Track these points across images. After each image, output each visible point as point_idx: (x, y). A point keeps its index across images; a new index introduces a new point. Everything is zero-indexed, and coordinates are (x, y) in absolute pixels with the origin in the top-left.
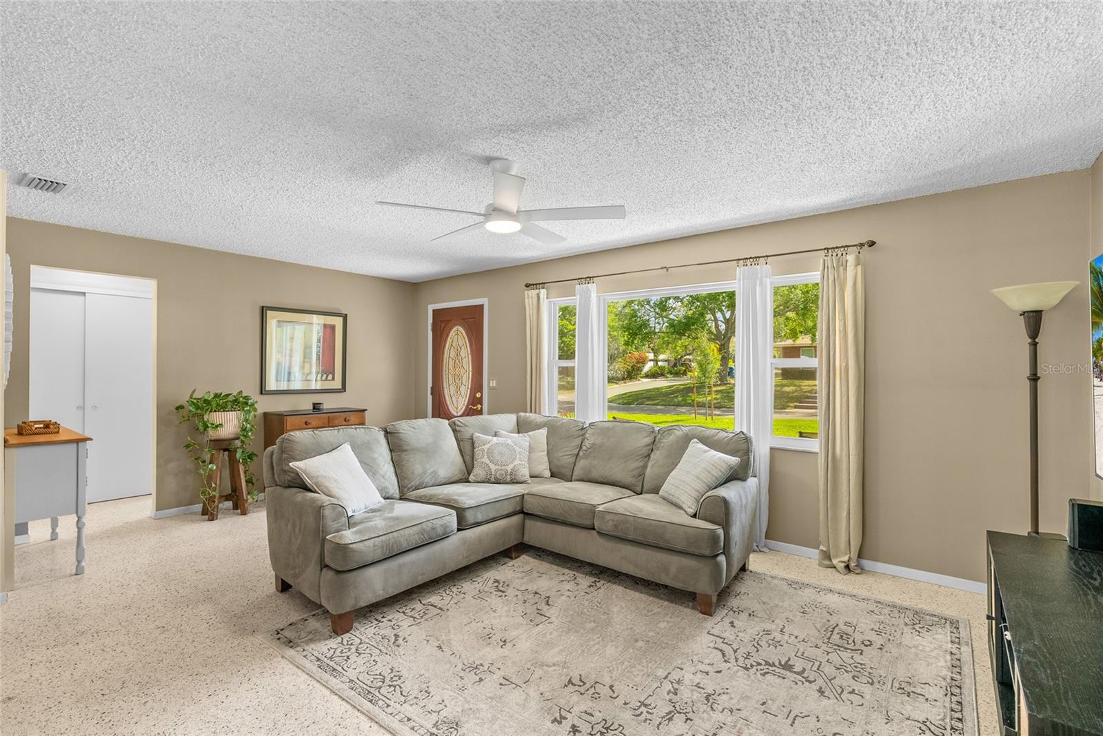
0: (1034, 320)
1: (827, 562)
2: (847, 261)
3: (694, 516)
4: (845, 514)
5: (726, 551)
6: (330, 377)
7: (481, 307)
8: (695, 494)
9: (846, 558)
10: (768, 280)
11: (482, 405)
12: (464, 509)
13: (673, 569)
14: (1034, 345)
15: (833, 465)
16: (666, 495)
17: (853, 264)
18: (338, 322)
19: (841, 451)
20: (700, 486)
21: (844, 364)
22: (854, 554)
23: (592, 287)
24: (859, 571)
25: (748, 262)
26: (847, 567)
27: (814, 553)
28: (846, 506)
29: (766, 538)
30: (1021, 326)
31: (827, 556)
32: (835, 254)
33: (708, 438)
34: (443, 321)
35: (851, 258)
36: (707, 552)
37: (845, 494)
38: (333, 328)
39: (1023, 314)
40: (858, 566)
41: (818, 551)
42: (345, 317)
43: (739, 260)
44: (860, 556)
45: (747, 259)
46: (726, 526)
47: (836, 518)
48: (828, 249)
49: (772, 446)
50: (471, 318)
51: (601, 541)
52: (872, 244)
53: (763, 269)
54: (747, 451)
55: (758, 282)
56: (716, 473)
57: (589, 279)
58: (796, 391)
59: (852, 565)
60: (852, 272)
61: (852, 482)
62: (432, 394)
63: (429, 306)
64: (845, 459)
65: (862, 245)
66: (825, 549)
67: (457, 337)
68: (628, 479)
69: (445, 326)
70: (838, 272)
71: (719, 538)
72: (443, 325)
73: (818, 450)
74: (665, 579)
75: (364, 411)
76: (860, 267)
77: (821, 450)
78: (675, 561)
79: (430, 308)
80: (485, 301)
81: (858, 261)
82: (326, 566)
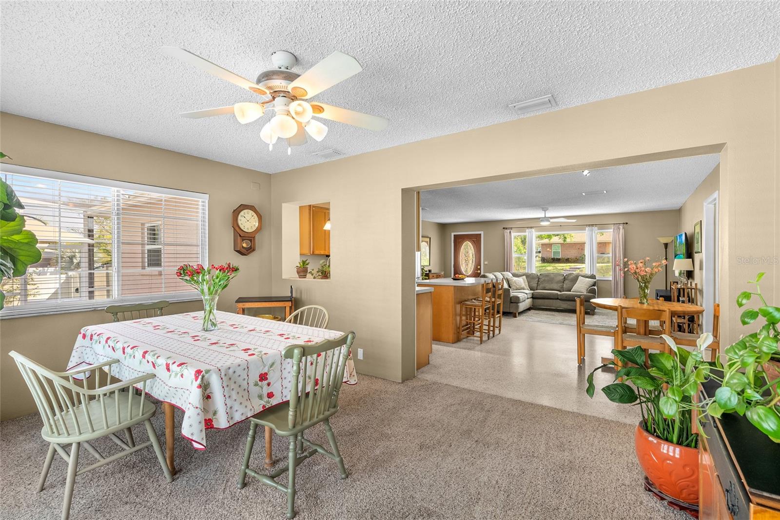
0: (666, 245)
3: (587, 293)
7: (480, 234)
8: (586, 289)
10: (596, 231)
11: (480, 271)
14: (666, 251)
15: (616, 283)
21: (619, 256)
23: (533, 230)
25: (590, 226)
30: (663, 246)
33: (584, 276)
34: (459, 239)
39: (664, 244)
43: (586, 225)
48: (614, 224)
50: (475, 239)
51: (561, 302)
52: (627, 223)
53: (595, 228)
56: (591, 283)
57: (531, 227)
58: (554, 269)
60: (622, 231)
64: (620, 281)
65: (624, 223)
67: (467, 245)
68: (559, 289)
69: (460, 241)
70: (618, 230)
73: (612, 280)
79: (453, 234)
80: (482, 233)
81: (623, 228)
82: (512, 303)
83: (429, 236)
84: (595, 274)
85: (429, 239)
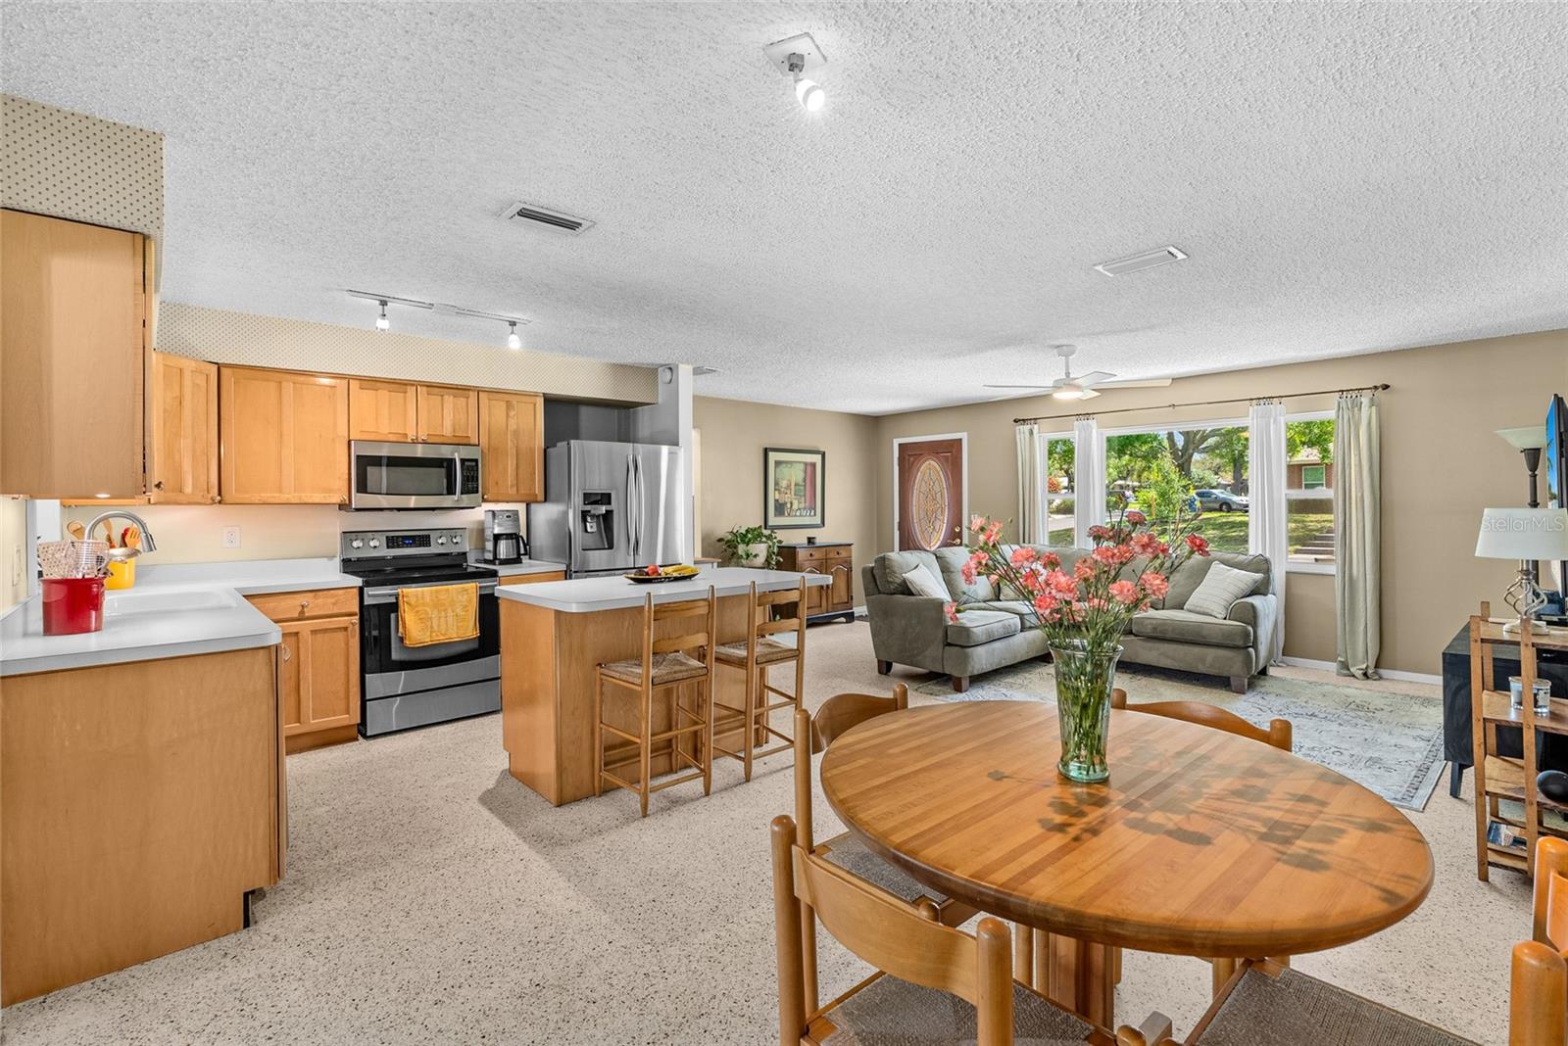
0: (1533, 456)
1: (1346, 672)
2: (1361, 403)
3: (1225, 619)
4: (1362, 628)
5: (1255, 646)
6: (812, 514)
7: (959, 441)
8: (1224, 603)
9: (1364, 666)
10: (1282, 418)
11: (961, 539)
12: (1023, 615)
13: (1209, 659)
14: (1534, 476)
15: (1350, 585)
16: (1192, 608)
17: (1368, 405)
18: (817, 458)
19: (1358, 571)
20: (1228, 597)
21: (1359, 495)
22: (1372, 662)
23: (1093, 423)
24: (1377, 677)
25: (1262, 402)
26: (1365, 674)
27: (1333, 666)
28: (1363, 620)
29: (1283, 655)
30: (1522, 462)
31: (1345, 666)
32: (1349, 396)
33: (1228, 561)
34: (910, 455)
35: (1365, 401)
36: (1240, 643)
37: (1362, 610)
38: (814, 465)
39: (1523, 451)
40: (1375, 673)
41: (1335, 664)
42: (823, 455)
43: (1252, 399)
44: (1377, 666)
45: (1259, 399)
46: (1255, 626)
47: (1353, 632)
48: (1342, 391)
49: (1288, 570)
50: (949, 453)
52: (1386, 387)
53: (1276, 408)
54: (1267, 571)
55: (1272, 421)
56: (1243, 586)
57: (1088, 415)
59: (1370, 671)
60: (1367, 413)
61: (1369, 598)
62: (899, 529)
63: (895, 440)
64: (1361, 579)
65: (1376, 388)
66: (1343, 660)
67: (930, 471)
69: (914, 462)
70: (1353, 411)
71: (1250, 633)
72: (912, 459)
73: (1334, 573)
74: (1202, 669)
75: (850, 545)
76: (1374, 408)
77: (1337, 572)
78: (1211, 653)
79: (896, 442)
80: (963, 436)
81: (1372, 403)
82: (949, 645)
83: (822, 450)
84: (1267, 555)
85: (820, 456)
